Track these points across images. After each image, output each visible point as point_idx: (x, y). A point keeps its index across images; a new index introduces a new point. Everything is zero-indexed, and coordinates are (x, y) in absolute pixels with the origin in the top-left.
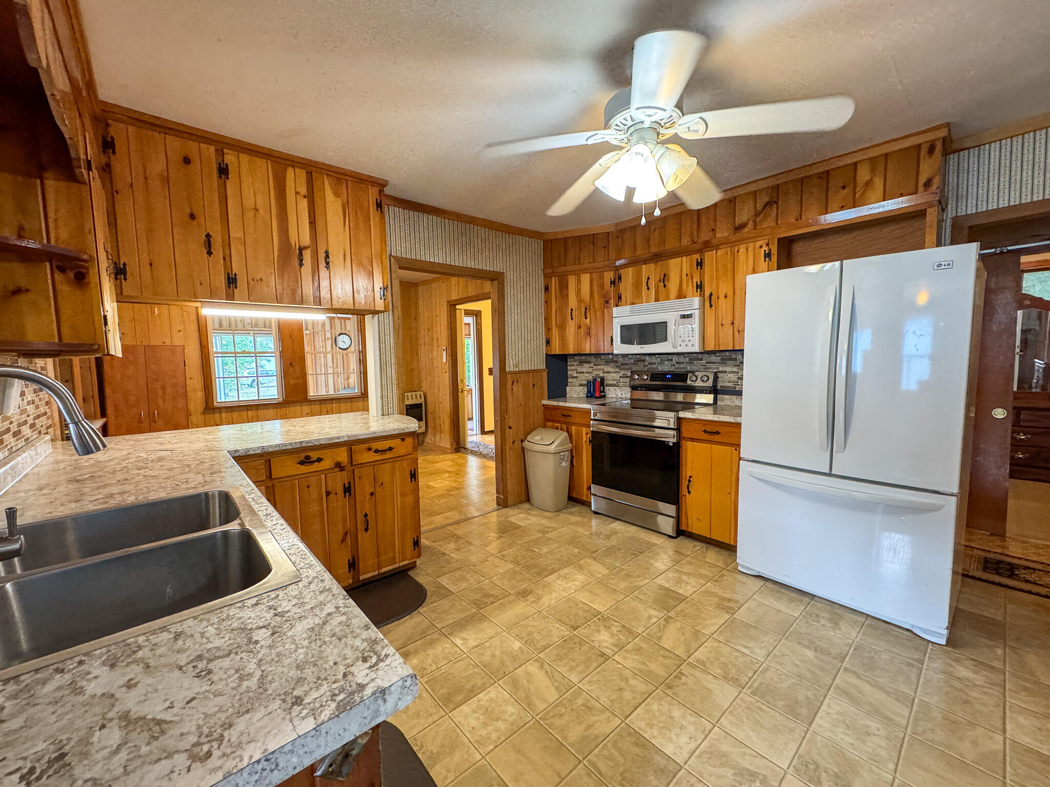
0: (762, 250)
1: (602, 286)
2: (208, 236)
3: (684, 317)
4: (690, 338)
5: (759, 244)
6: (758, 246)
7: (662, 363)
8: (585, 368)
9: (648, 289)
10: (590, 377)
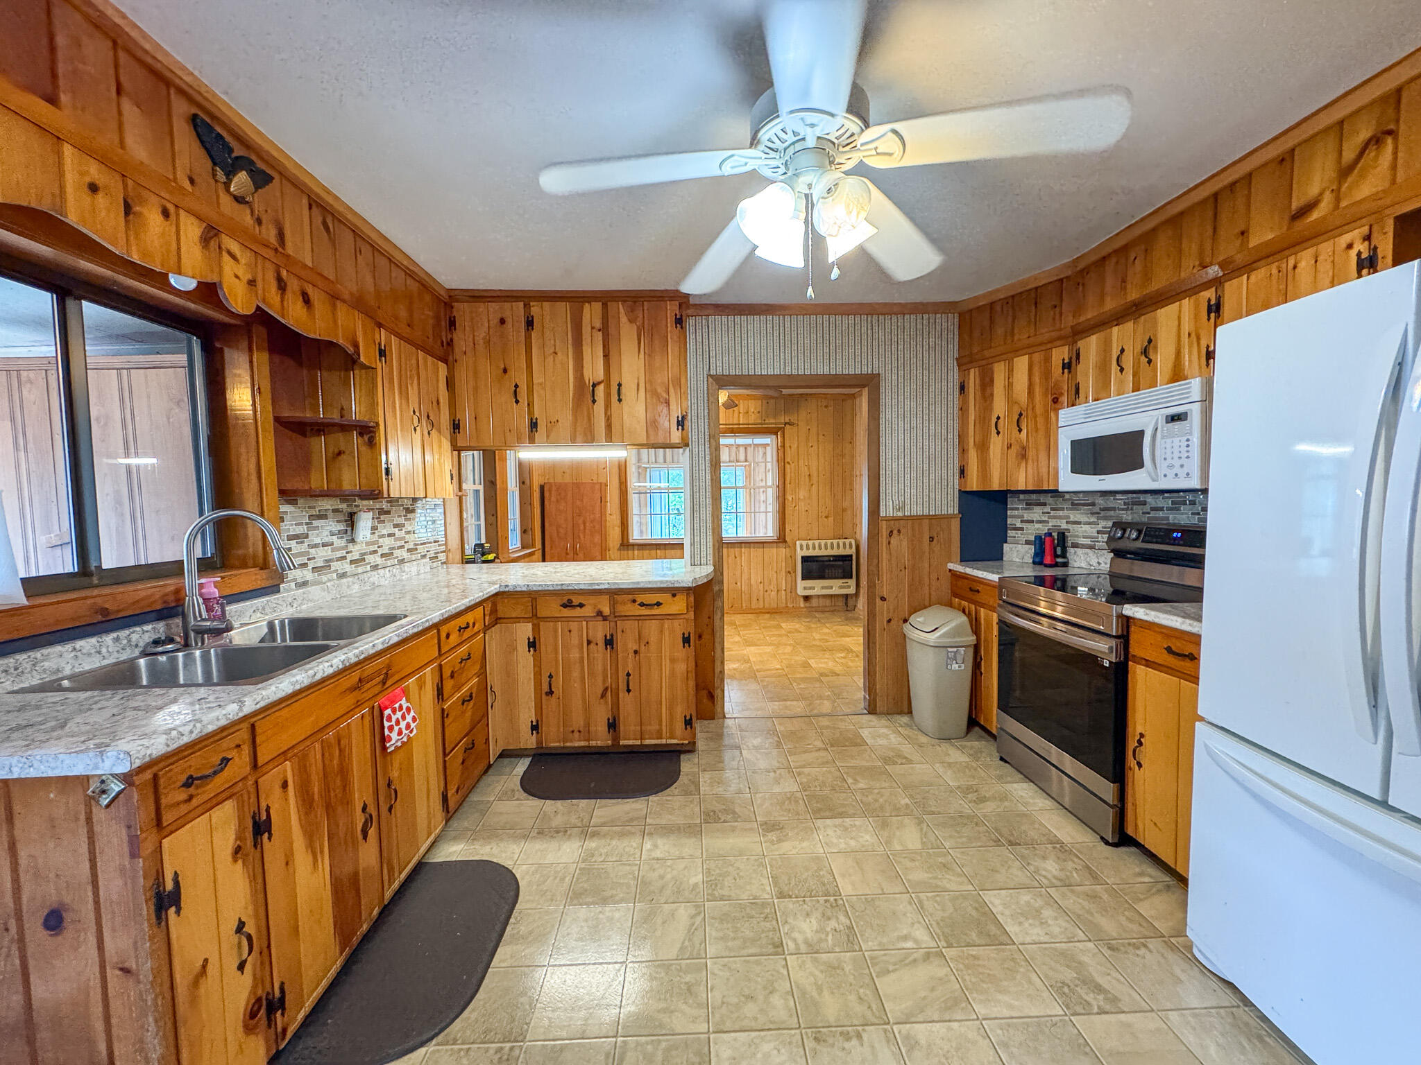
0: (1353, 253)
1: (1047, 374)
2: (516, 386)
3: (1174, 419)
4: (1184, 461)
5: (1344, 240)
6: (1344, 246)
7: (1175, 508)
8: (1036, 513)
9: (1122, 370)
10: (1042, 529)
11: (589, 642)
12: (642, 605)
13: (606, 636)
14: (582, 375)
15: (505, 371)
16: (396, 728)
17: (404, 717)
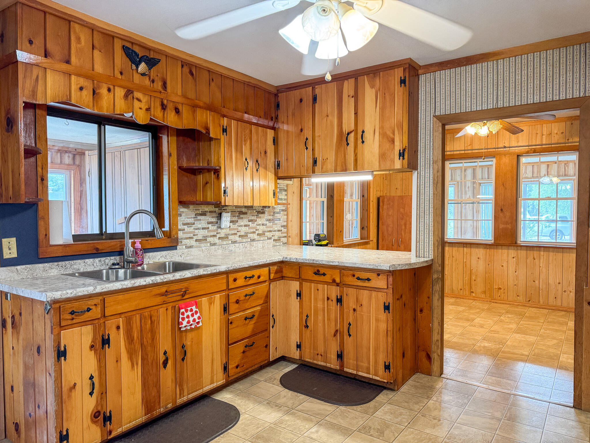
2: (307, 139)
11: (328, 299)
12: (358, 279)
13: (337, 296)
14: (342, 128)
15: (301, 130)
16: (187, 320)
17: (192, 315)
